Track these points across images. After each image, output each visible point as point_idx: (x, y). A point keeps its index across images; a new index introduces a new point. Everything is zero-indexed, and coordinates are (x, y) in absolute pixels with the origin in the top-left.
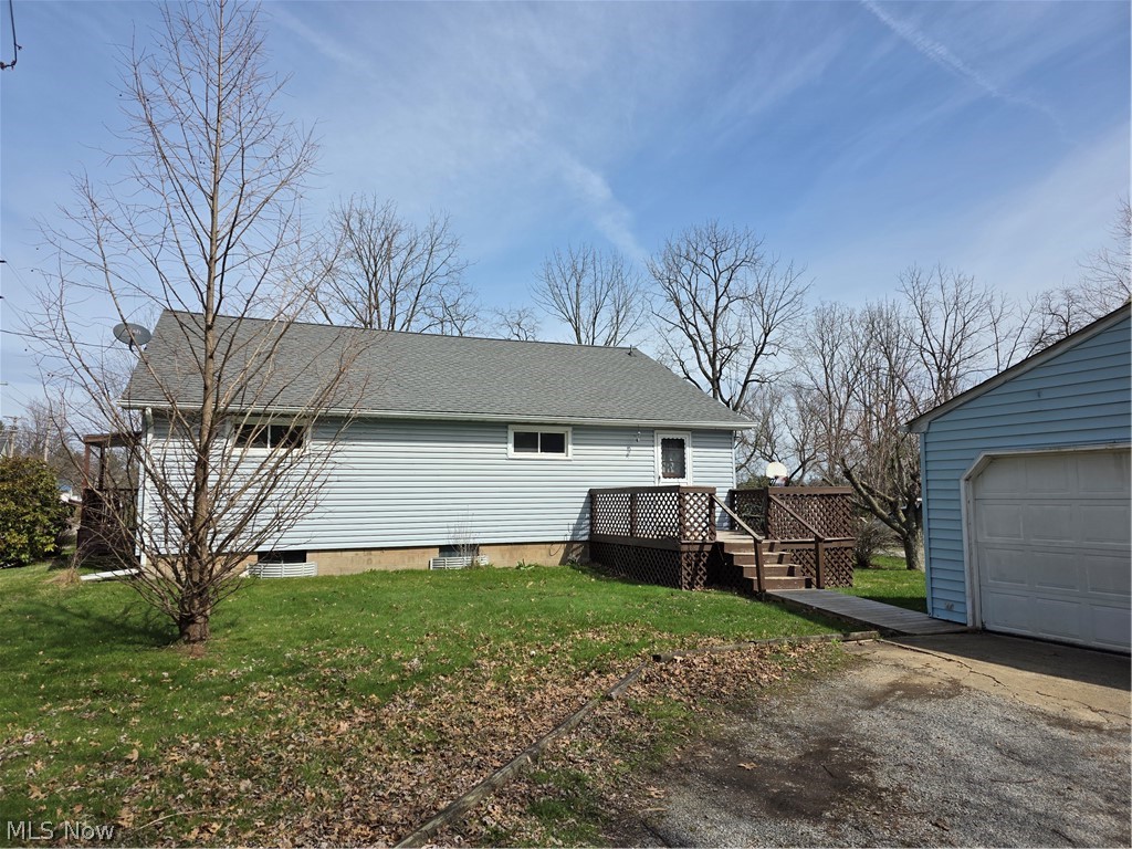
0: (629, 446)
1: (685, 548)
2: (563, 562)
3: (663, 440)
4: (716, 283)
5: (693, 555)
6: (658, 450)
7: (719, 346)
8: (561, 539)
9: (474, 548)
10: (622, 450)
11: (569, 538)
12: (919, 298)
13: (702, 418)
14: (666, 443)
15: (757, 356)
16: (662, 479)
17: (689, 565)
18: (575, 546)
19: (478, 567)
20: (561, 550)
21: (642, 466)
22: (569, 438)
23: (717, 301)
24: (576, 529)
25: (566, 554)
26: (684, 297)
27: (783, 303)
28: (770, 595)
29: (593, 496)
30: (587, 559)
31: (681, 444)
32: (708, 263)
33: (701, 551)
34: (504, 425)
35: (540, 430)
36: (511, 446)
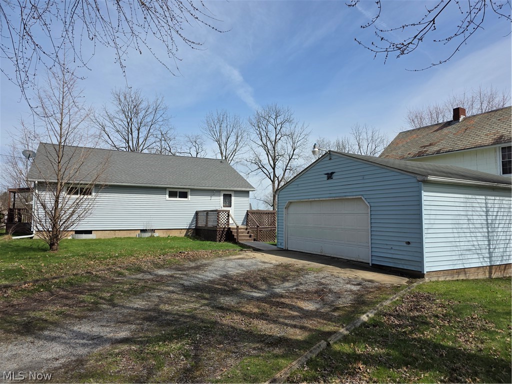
0: (211, 196)
1: (218, 229)
2: (185, 235)
3: (224, 194)
4: (276, 129)
5: (221, 232)
6: (222, 198)
7: (277, 154)
8: (185, 228)
9: (153, 231)
10: (209, 198)
11: (188, 228)
12: (358, 137)
13: (238, 187)
14: (224, 195)
15: (290, 160)
16: (223, 208)
17: (219, 234)
18: (190, 230)
19: (153, 236)
20: (185, 232)
21: (216, 203)
22: (189, 193)
23: (276, 136)
24: (191, 225)
25: (187, 233)
26: (263, 134)
27: (300, 138)
28: (240, 243)
29: (197, 213)
30: (194, 235)
31: (230, 196)
32: (272, 121)
33: (224, 230)
34: (165, 188)
35: (179, 190)
36: (167, 196)
